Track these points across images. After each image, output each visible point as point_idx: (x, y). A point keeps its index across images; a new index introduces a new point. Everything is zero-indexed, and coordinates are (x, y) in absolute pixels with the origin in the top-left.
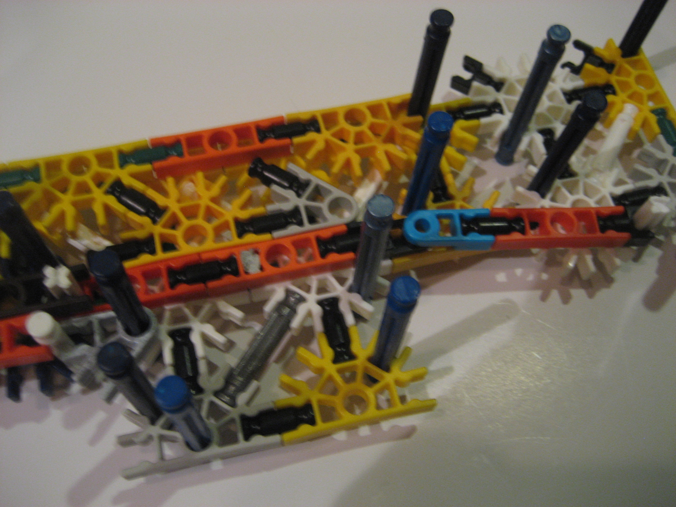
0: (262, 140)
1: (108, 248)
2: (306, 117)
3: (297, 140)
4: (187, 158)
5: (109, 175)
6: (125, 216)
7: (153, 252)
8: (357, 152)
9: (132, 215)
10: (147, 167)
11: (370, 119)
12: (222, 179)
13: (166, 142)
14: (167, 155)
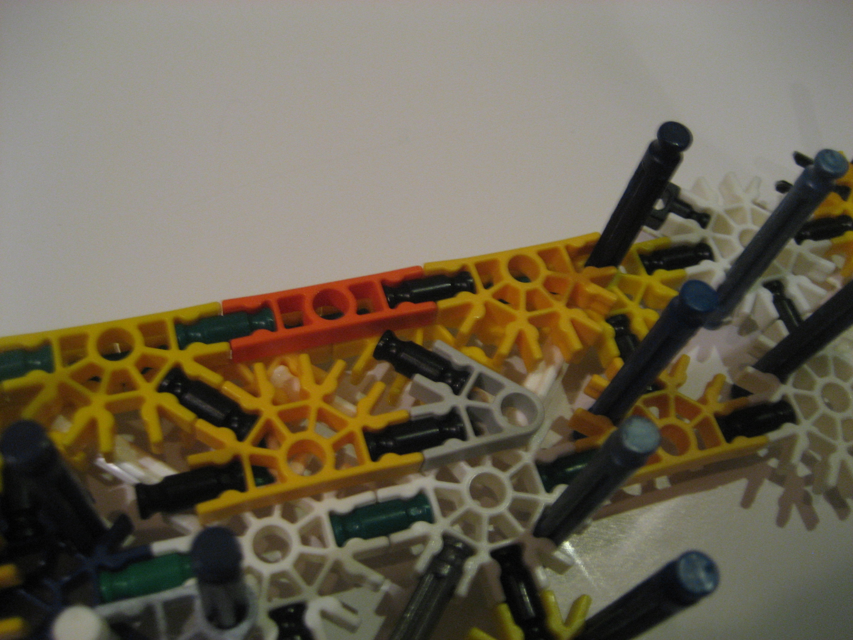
0: (393, 304)
1: (168, 479)
2: (454, 268)
3: (444, 304)
4: (282, 332)
5: (163, 360)
6: (192, 425)
7: (242, 487)
8: (532, 321)
9: (203, 425)
10: (221, 347)
11: (544, 272)
12: (339, 365)
13: (248, 305)
14: (252, 329)
